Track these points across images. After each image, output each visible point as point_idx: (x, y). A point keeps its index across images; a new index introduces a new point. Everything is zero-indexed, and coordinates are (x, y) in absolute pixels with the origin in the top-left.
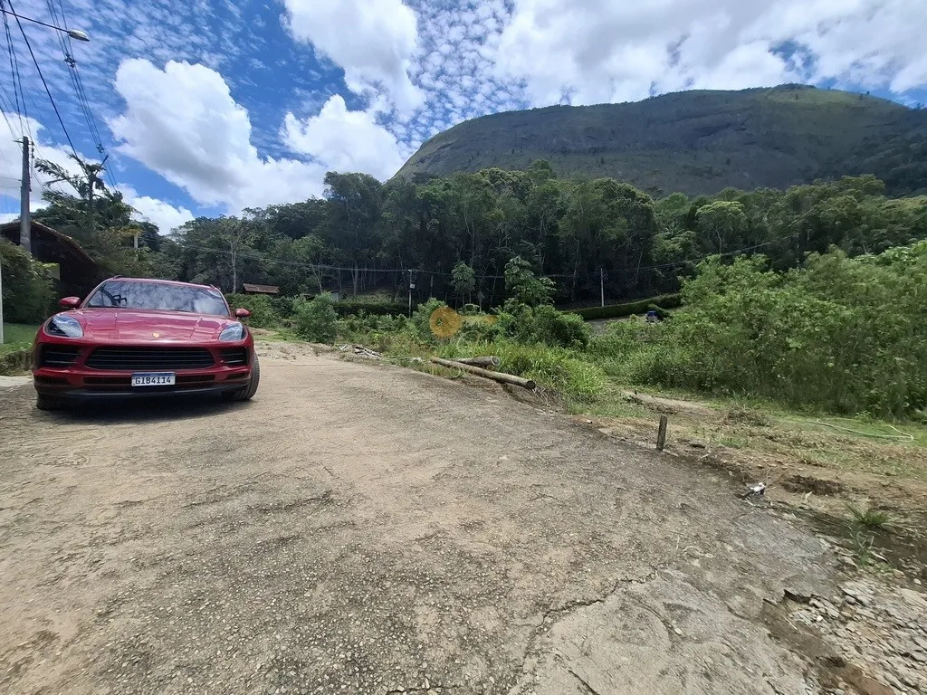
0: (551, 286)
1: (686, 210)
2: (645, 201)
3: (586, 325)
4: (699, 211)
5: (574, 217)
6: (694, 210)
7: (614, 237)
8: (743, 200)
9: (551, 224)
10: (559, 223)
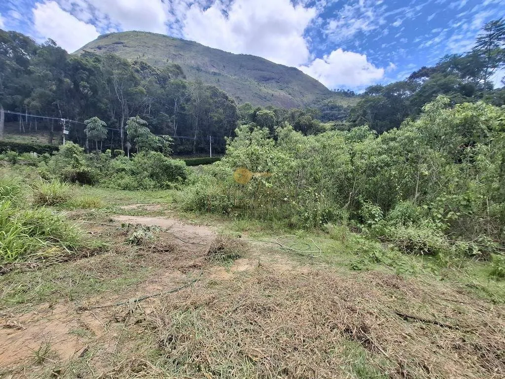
0: (170, 141)
1: (252, 112)
2: (232, 102)
3: (187, 168)
4: (258, 113)
5: (194, 103)
6: (255, 112)
7: (216, 119)
8: (275, 111)
9: (181, 105)
10: (186, 106)
